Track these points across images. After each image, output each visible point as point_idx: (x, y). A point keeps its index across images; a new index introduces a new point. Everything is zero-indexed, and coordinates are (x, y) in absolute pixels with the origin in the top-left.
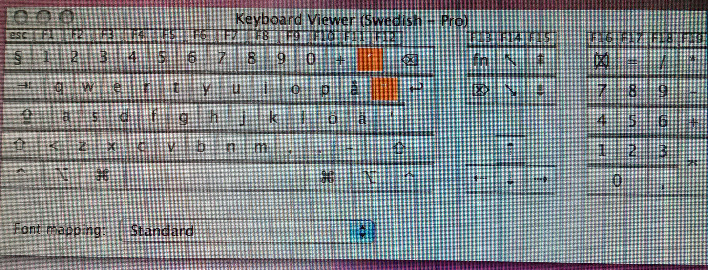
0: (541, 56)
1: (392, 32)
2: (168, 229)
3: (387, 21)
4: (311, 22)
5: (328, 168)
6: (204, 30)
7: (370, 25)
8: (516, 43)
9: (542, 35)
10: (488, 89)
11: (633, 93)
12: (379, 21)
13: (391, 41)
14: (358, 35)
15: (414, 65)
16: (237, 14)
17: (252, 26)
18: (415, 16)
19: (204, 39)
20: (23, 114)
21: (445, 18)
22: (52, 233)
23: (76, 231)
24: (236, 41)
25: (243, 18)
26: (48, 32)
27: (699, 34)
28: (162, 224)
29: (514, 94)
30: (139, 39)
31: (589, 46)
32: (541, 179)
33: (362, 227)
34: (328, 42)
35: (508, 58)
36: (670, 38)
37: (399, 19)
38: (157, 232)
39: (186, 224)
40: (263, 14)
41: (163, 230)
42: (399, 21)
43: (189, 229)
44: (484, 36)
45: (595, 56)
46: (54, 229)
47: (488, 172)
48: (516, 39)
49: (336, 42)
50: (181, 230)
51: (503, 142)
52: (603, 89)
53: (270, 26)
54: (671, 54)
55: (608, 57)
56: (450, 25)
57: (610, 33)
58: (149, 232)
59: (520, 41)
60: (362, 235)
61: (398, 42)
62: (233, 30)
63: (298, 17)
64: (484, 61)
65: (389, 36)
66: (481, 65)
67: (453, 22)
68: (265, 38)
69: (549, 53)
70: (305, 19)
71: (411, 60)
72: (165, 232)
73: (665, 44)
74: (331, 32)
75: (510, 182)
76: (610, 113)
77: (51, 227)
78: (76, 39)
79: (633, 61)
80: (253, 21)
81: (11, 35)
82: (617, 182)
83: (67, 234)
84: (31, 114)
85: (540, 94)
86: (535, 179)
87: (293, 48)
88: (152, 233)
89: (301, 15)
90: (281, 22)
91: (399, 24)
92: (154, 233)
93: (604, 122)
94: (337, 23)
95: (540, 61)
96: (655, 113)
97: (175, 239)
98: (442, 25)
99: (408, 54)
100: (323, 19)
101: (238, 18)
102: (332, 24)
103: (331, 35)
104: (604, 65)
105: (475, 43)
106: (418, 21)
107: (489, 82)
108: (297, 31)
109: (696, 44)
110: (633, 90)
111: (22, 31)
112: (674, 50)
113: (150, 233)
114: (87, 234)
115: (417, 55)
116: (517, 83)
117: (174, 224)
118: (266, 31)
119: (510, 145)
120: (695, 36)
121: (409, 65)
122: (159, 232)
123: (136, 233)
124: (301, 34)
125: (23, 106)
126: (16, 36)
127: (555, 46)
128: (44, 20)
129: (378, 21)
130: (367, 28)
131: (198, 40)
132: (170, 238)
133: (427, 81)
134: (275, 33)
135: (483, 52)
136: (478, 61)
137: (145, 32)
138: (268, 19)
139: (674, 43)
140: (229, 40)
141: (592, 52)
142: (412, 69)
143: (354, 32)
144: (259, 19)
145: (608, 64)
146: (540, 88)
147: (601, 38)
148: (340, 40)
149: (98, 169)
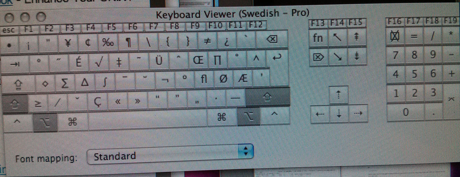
0: (356, 34)
1: (260, 21)
2: (119, 155)
3: (256, 14)
4: (207, 16)
5: (222, 111)
6: (135, 23)
7: (245, 17)
8: (341, 26)
9: (357, 20)
10: (323, 57)
11: (414, 56)
13: (260, 27)
14: (238, 23)
15: (275, 42)
16: (157, 12)
17: (167, 20)
18: (275, 10)
19: (136, 29)
20: (16, 83)
21: (294, 11)
22: (41, 161)
23: (57, 159)
24: (157, 30)
25: (161, 15)
26: (28, 28)
27: (455, 17)
28: (115, 152)
29: (340, 59)
30: (92, 31)
31: (387, 27)
32: (358, 113)
33: (246, 148)
34: (218, 29)
35: (336, 36)
36: (437, 20)
37: (264, 12)
38: (111, 157)
39: (131, 152)
40: (174, 12)
41: (116, 156)
43: (133, 154)
44: (320, 22)
45: (391, 33)
46: (42, 159)
47: (325, 110)
48: (340, 23)
49: (223, 29)
50: (128, 155)
51: (333, 90)
52: (396, 55)
53: (179, 19)
54: (438, 30)
55: (399, 34)
56: (298, 15)
57: (400, 18)
58: (106, 158)
59: (343, 25)
60: (246, 153)
61: (264, 28)
62: (155, 23)
63: (198, 13)
64: (320, 38)
65: (258, 24)
66: (318, 41)
67: (300, 13)
68: (177, 27)
69: (362, 32)
70: (203, 14)
71: (272, 39)
72: (117, 157)
73: (434, 24)
74: (220, 22)
75: (339, 116)
76: (400, 69)
77: (40, 157)
78: (48, 32)
79: (414, 36)
80: (168, 17)
81: (4, 31)
82: (406, 113)
83: (52, 161)
84: (21, 83)
85: (357, 58)
86: (355, 113)
87: (195, 33)
88: (108, 158)
89: (199, 11)
90: (186, 16)
91: (264, 16)
92: (110, 158)
93: (397, 75)
94: (224, 16)
95: (356, 38)
96: (429, 69)
97: (124, 161)
98: (293, 16)
99: (271, 36)
100: (214, 14)
101: (158, 15)
102: (221, 17)
103: (220, 24)
104: (396, 39)
105: (314, 26)
106: (277, 14)
107: (323, 52)
108: (197, 22)
109: (453, 24)
110: (414, 54)
111: (11, 28)
112: (440, 28)
113: (107, 158)
114: (65, 161)
115: (276, 36)
116: (341, 52)
117: (122, 152)
118: (177, 23)
119: (338, 92)
120: (452, 19)
121: (272, 43)
122: (113, 157)
123: (98, 159)
124: (200, 24)
125: (15, 78)
126: (7, 31)
127: (365, 27)
128: (25, 19)
129: (251, 14)
130: (244, 19)
131: (132, 30)
132: (121, 161)
133: (284, 53)
134: (183, 24)
135: (320, 33)
136: (316, 38)
137: (95, 25)
138: (178, 14)
139: (440, 24)
140: (153, 29)
141: (389, 30)
142: (272, 45)
143: (235, 22)
144: (172, 15)
145: (399, 38)
146: (357, 54)
147: (394, 21)
148: (227, 28)
149: (70, 118)
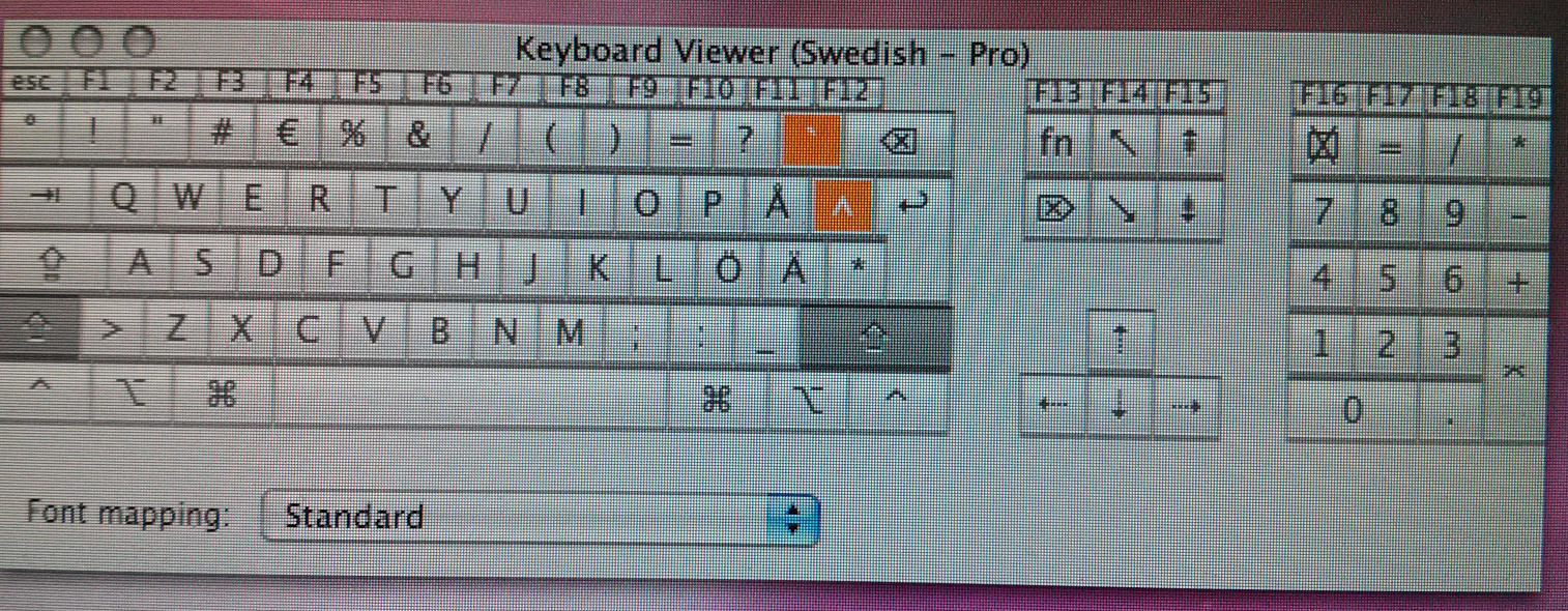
0: (1190, 133)
1: (861, 80)
2: (367, 512)
3: (849, 54)
4: (682, 55)
5: (717, 379)
6: (447, 73)
7: (812, 63)
8: (1137, 104)
9: (1195, 87)
10: (1072, 208)
11: (1389, 218)
12: (833, 55)
13: (858, 98)
14: (785, 85)
15: (910, 153)
16: (519, 38)
17: (553, 65)
18: (913, 43)
19: (446, 93)
20: (43, 257)
21: (978, 49)
22: (110, 522)
23: (165, 517)
24: (517, 98)
25: (532, 48)
26: (96, 76)
27: (1535, 88)
28: (355, 503)
29: (1131, 218)
30: (304, 93)
31: (1296, 114)
32: (1186, 407)
33: (793, 511)
34: (718, 101)
35: (1118, 137)
36: (1472, 97)
37: (876, 49)
38: (343, 519)
39: (409, 503)
40: (576, 39)
41: (358, 515)
42: (874, 54)
43: (415, 512)
44: (1066, 88)
45: (1310, 134)
46: (116, 513)
47: (1069, 390)
48: (1136, 95)
49: (736, 101)
50: (397, 515)
51: (1104, 324)
52: (1326, 209)
53: (591, 65)
54: (1473, 130)
55: (1337, 138)
56: (991, 63)
57: (1343, 84)
58: (326, 520)
59: (1144, 100)
60: (793, 528)
61: (873, 102)
62: (512, 75)
63: (654, 46)
64: (1064, 144)
65: (855, 87)
66: (1058, 153)
67: (997, 57)
68: (582, 91)
69: (1208, 129)
70: (669, 51)
71: (901, 141)
72: (361, 518)
73: (1462, 109)
74: (726, 78)
75: (1119, 413)
76: (1339, 260)
77: (108, 508)
78: (159, 92)
79: (1391, 148)
80: (554, 54)
81: (15, 82)
82: (1353, 414)
83: (146, 524)
84: (61, 257)
85: (1188, 217)
86: (1174, 407)
87: (642, 114)
88: (332, 521)
89: (659, 40)
90: (616, 55)
91: (876, 62)
92: (337, 522)
93: (1326, 281)
94: (740, 60)
95: (1190, 146)
96: (1437, 262)
97: (382, 534)
98: (973, 63)
99: (896, 129)
100: (709, 50)
101: (522, 48)
102: (730, 62)
103: (726, 85)
104: (1328, 156)
105: (1046, 103)
106: (918, 56)
107: (1075, 191)
108: (650, 77)
109: (1527, 111)
110: (1390, 209)
111: (39, 74)
112: (1482, 123)
113: (328, 522)
114: (189, 523)
115: (915, 130)
116: (1136, 194)
117: (379, 502)
118: (583, 76)
119: (1120, 330)
120: (1525, 92)
121: (898, 153)
122: (349, 519)
123: (298, 522)
124: (659, 81)
125: (44, 240)
126: (26, 85)
127: (1221, 113)
128: (87, 47)
129: (830, 56)
130: (804, 70)
131: (433, 95)
132: (373, 533)
133: (937, 189)
134: (604, 81)
135: (1062, 125)
136: (1051, 143)
137: (315, 76)
138: (588, 48)
139: (1481, 109)
140: (502, 96)
141: (1303, 125)
142: (904, 162)
143: (777, 79)
144: (567, 51)
145: (1337, 153)
146: (1188, 204)
147: (1324, 95)
148: (747, 98)
149: (212, 382)
